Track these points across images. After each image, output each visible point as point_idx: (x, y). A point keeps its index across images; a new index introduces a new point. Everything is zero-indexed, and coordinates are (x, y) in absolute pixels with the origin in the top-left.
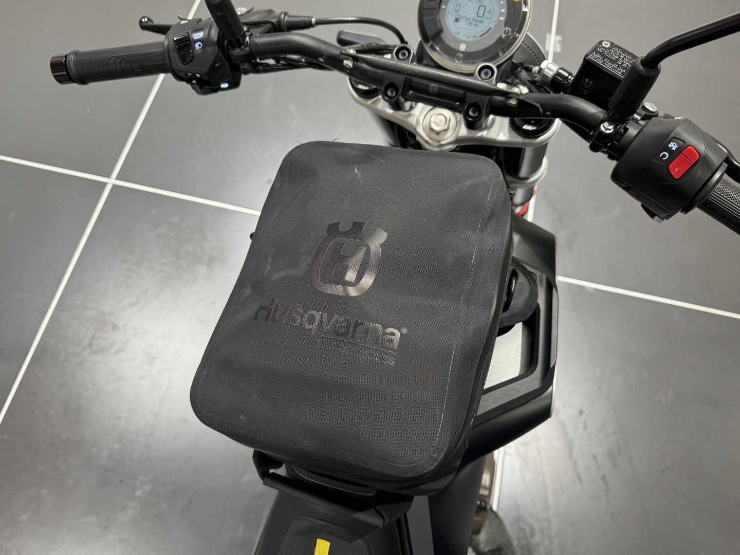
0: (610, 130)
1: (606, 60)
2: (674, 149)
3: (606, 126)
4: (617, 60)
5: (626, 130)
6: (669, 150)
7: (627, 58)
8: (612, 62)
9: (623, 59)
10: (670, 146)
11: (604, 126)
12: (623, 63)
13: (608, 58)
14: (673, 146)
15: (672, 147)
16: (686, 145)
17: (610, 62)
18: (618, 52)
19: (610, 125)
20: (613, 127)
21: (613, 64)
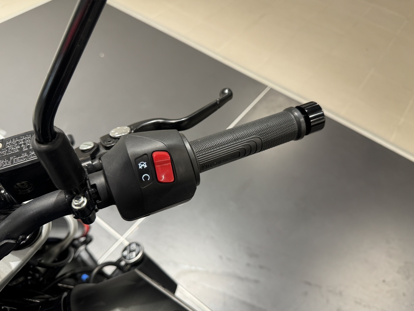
0: (83, 202)
1: (11, 158)
2: (146, 166)
3: (76, 204)
4: (21, 149)
5: (94, 186)
6: (144, 171)
7: (27, 139)
8: (18, 155)
9: (25, 144)
10: (140, 167)
11: (76, 205)
12: (28, 147)
13: (12, 155)
14: (143, 165)
15: (143, 167)
16: (149, 156)
17: (17, 156)
18: (14, 142)
19: (78, 198)
20: (82, 198)
21: (21, 155)
